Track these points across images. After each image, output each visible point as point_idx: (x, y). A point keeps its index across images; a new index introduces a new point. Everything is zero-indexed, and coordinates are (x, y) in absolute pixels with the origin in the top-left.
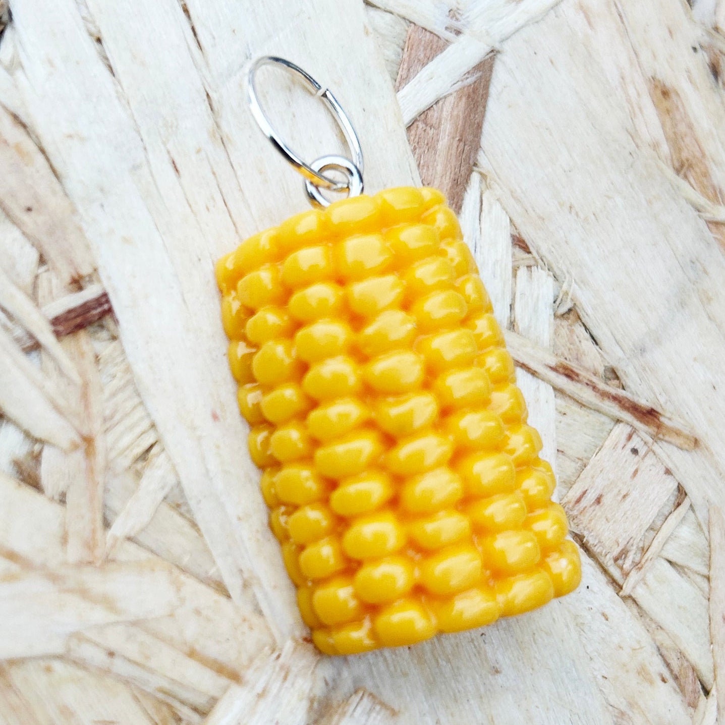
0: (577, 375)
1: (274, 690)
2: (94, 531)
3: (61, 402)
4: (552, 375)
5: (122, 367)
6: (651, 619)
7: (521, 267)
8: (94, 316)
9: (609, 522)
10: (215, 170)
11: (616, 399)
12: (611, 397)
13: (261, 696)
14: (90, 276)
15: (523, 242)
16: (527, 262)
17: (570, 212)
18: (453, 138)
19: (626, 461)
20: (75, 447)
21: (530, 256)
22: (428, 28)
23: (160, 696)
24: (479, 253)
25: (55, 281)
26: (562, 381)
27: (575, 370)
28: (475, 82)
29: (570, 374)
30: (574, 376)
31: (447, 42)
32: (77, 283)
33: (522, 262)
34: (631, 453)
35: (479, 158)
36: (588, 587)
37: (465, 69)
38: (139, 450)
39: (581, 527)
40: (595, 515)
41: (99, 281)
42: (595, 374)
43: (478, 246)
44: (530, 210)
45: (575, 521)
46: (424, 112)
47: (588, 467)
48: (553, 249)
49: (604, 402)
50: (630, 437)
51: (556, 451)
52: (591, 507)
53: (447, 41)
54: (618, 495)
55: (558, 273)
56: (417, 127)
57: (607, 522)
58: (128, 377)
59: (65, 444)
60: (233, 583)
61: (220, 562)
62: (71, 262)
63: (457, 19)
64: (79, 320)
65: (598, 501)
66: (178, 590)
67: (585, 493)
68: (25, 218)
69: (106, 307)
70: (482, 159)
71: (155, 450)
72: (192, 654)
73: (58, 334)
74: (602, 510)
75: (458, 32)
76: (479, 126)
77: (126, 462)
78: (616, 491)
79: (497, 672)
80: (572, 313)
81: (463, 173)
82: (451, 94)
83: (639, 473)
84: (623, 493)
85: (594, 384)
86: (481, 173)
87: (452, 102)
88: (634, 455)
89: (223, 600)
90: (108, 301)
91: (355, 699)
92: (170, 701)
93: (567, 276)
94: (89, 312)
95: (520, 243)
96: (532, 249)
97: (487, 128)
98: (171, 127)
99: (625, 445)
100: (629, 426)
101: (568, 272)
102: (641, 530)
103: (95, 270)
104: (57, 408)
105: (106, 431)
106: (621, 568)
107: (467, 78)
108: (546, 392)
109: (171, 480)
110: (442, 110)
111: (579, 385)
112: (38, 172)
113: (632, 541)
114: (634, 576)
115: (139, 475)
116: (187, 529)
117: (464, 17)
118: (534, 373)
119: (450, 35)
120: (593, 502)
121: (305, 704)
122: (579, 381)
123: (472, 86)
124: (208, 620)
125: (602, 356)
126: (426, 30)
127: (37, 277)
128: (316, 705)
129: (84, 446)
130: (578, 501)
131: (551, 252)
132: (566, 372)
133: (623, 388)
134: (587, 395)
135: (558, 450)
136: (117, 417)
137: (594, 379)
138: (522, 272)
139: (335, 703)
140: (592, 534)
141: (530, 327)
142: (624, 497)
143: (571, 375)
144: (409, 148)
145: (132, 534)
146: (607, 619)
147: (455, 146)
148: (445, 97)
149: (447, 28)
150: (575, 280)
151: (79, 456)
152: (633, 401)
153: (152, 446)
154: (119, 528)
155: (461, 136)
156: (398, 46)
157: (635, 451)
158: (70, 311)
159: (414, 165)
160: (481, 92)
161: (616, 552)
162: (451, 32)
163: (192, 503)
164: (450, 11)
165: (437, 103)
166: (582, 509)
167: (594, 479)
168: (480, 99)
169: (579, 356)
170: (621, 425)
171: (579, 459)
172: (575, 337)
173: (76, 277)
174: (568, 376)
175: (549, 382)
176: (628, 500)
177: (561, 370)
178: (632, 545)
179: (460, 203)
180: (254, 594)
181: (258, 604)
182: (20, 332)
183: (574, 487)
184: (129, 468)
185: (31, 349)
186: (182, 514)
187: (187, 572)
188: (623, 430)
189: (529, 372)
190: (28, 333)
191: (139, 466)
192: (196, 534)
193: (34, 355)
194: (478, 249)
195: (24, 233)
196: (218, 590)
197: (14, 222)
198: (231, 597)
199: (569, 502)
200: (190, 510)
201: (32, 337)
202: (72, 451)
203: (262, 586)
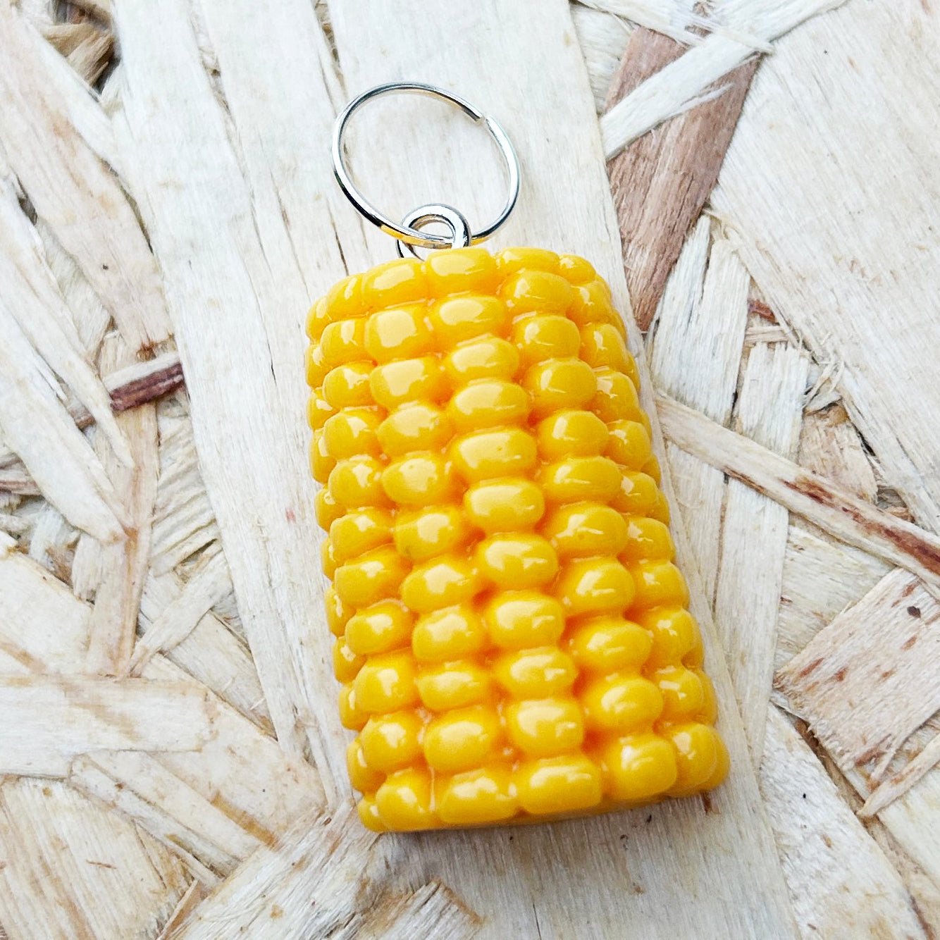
0: (830, 496)
1: (316, 863)
2: (121, 639)
3: (106, 486)
4: (788, 494)
5: (187, 449)
6: (906, 856)
7: (758, 344)
8: (160, 389)
9: (854, 708)
10: (335, 220)
11: (890, 534)
12: (883, 532)
13: (299, 865)
14: (164, 343)
15: (768, 309)
16: (770, 338)
17: (852, 270)
18: (676, 172)
19: (897, 624)
20: (116, 539)
21: (776, 328)
22: (658, 30)
23: (171, 844)
24: (693, 323)
25: (121, 348)
26: (803, 503)
27: (827, 489)
28: (721, 96)
29: (816, 495)
30: (823, 497)
31: (685, 47)
32: (148, 351)
33: (761, 337)
34: (907, 613)
35: (712, 197)
36: (804, 796)
37: (708, 80)
38: (189, 549)
39: (806, 709)
40: (832, 695)
41: (175, 349)
42: (862, 496)
43: (695, 313)
44: (784, 268)
45: (798, 700)
46: (637, 139)
47: (830, 627)
48: (814, 320)
49: (870, 537)
50: (909, 590)
51: (780, 600)
52: (826, 683)
53: (686, 44)
54: (875, 671)
55: (818, 353)
56: (624, 159)
57: (850, 708)
58: (191, 461)
59: (104, 535)
60: (283, 721)
61: (269, 693)
62: (143, 327)
63: (706, 15)
64: (141, 394)
65: (840, 676)
66: (211, 721)
67: (818, 662)
68: (101, 277)
69: (177, 379)
70: (717, 198)
71: (209, 551)
72: (217, 800)
73: (116, 410)
74: (845, 689)
75: (705, 32)
76: (720, 156)
77: (172, 561)
78: (873, 664)
79: (638, 890)
80: (837, 409)
81: (684, 218)
82: (680, 114)
83: (918, 643)
84: (885, 669)
85: (856, 511)
86: (712, 218)
87: (681, 125)
88: (913, 618)
89: (266, 740)
90: (180, 372)
91: (424, 892)
92: (182, 852)
93: (833, 356)
94: (155, 384)
95: (761, 311)
96: (779, 318)
97: (731, 158)
98: (289, 170)
99: (898, 602)
100: (911, 575)
101: (835, 352)
102: (908, 726)
103: (172, 337)
104: (100, 493)
105: (153, 524)
106: (868, 777)
107: (709, 92)
108: (775, 517)
109: (224, 587)
110: (664, 137)
111: (831, 511)
112: (121, 225)
113: (889, 739)
114: (886, 791)
115: (185, 578)
116: (234, 648)
117: (715, 11)
118: (759, 490)
119: (691, 37)
120: (830, 676)
121: (353, 887)
122: (831, 505)
123: (716, 102)
124: (244, 762)
125: (876, 473)
126: (655, 32)
127: (102, 343)
128: (368, 889)
129: (126, 538)
130: (805, 673)
131: (809, 324)
132: (812, 491)
133: (913, 521)
134: (844, 525)
135: (782, 599)
136: (170, 508)
137: (859, 504)
138: (759, 352)
139: (395, 891)
140: (823, 721)
141: (759, 426)
142: (886, 675)
143: (819, 495)
144: (606, 187)
145: (165, 649)
146: (829, 846)
147: (678, 182)
148: (672, 119)
149: (687, 28)
150: (845, 364)
151: (118, 549)
152: (921, 538)
153: (208, 545)
154: (151, 639)
155: (689, 169)
156: (613, 56)
157: (914, 612)
158: (132, 383)
159: (610, 207)
160: (728, 109)
161: (860, 751)
162: (694, 32)
163: (245, 618)
164: (696, 5)
165: (659, 126)
166: (810, 684)
167: (837, 644)
168: (724, 120)
169: (837, 469)
170: (897, 572)
171: (815, 614)
172: (834, 443)
173: (147, 344)
174: (814, 497)
175: (782, 503)
176: (891, 681)
177: (804, 488)
178: (889, 746)
179: (674, 256)
180: (307, 739)
181: (310, 752)
182: (74, 405)
183: (803, 652)
184: (174, 569)
185: (86, 424)
186: (230, 630)
187: (225, 701)
188: (899, 579)
189: (752, 487)
190: (83, 406)
191: (187, 568)
192: (244, 657)
193: (90, 430)
194: (694, 319)
195: (96, 294)
196: (262, 729)
197: (87, 281)
198: (277, 740)
199: (791, 673)
200: (241, 626)
201: (87, 411)
202: (109, 543)
203: (318, 730)
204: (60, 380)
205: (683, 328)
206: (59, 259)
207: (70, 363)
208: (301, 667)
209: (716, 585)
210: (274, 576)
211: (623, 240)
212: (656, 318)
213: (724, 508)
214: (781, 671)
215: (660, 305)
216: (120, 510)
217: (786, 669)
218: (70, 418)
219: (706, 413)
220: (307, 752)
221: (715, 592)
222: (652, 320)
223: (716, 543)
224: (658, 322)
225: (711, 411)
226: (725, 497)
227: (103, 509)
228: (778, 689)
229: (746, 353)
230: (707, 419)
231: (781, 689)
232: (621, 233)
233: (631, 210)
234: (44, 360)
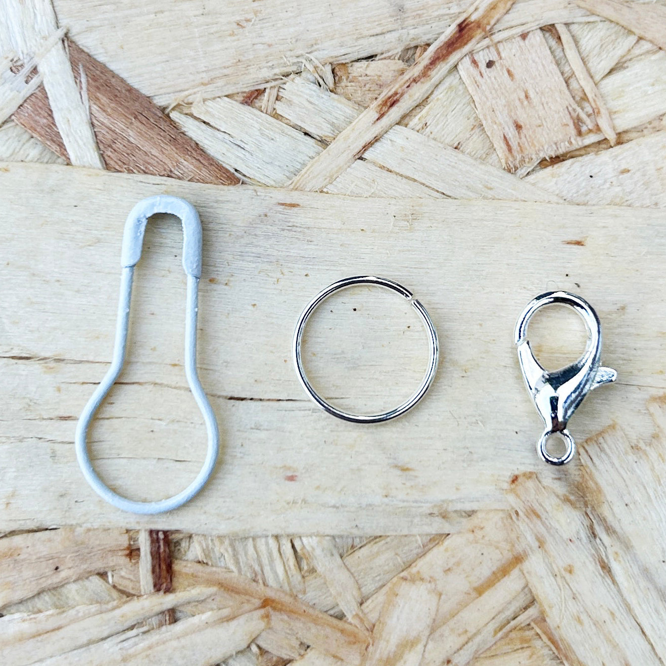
0: (396, 94)
1: (543, 530)
2: (342, 631)
3: (226, 612)
4: (385, 121)
5: (217, 542)
6: (650, 123)
7: (275, 107)
8: (165, 551)
9: (543, 124)
10: (81, 381)
11: (434, 62)
12: (431, 67)
13: (541, 544)
14: (130, 538)
15: (252, 92)
16: (273, 98)
17: (243, 27)
18: (131, 123)
19: (495, 78)
20: (267, 616)
21: (267, 91)
22: (21, 102)
23: (500, 635)
24: (246, 146)
25: (123, 573)
26: (395, 113)
27: (390, 94)
28: (87, 75)
29: (392, 102)
30: (395, 98)
31: (41, 87)
32: (133, 552)
33: (270, 103)
34: (490, 69)
35: (159, 104)
36: (591, 177)
37: (71, 80)
38: (292, 562)
39: (534, 157)
40: (530, 136)
41: (138, 532)
42: (402, 72)
43: (239, 143)
44: (226, 71)
45: (527, 160)
46: (97, 143)
47: (484, 123)
48: (270, 64)
49: (432, 76)
50: (474, 62)
51: (456, 150)
52: (520, 138)
53: (39, 87)
54: (522, 103)
55: (294, 68)
56: (109, 156)
57: (542, 127)
58: (227, 542)
59: (262, 625)
60: (437, 526)
61: (415, 531)
62: (113, 551)
63: (22, 66)
64: (164, 567)
65: (518, 127)
66: (422, 579)
67: (505, 137)
68: (63, 574)
69: (161, 536)
70: (160, 101)
71: (298, 546)
72: (480, 591)
73: (168, 590)
74: (528, 126)
75: (35, 70)
76: (130, 89)
77: (296, 577)
78: (517, 103)
79: (623, 308)
80: (337, 70)
81: (167, 128)
82: (90, 107)
83: (511, 69)
84: (522, 96)
85: (411, 79)
86: (173, 109)
87: (98, 108)
88: (494, 67)
89: (447, 542)
90: (157, 532)
92: (508, 627)
93: (300, 60)
94: (159, 554)
95: (252, 98)
96: (262, 87)
97: (134, 82)
98: (29, 406)
99: (480, 72)
100: (464, 58)
101: (297, 57)
102: (564, 93)
103: (128, 531)
104: (230, 619)
105: (265, 584)
106: (590, 131)
107: (80, 81)
108: (399, 135)
109: (328, 542)
110: (103, 124)
111: (406, 96)
112: (28, 547)
113: (570, 109)
114: (603, 123)
115: (313, 571)
116: (375, 548)
117: (21, 58)
118: (377, 139)
119: (35, 81)
120: (517, 133)
121: (567, 508)
122: (402, 95)
123: (90, 79)
124: (458, 564)
125: (389, 58)
126: (21, 105)
127: (114, 587)
128: (572, 498)
129: (268, 608)
130: (510, 149)
131: (272, 67)
132: (389, 104)
133: (429, 45)
134: (418, 92)
135: (456, 148)
136: (257, 568)
137: (407, 76)
138: (280, 108)
139: (578, 479)
140: (546, 148)
141: (333, 124)
142: (527, 97)
143: (393, 101)
144: (125, 175)
145: (360, 600)
146: (629, 171)
147: (139, 124)
148: (91, 113)
149: (27, 82)
150: (307, 53)
152: (443, 43)
153: (293, 546)
154: (349, 608)
155: (133, 114)
156: (28, 140)
157: (490, 64)
158: (153, 572)
159: (142, 177)
160: (98, 72)
161: (572, 131)
162: (32, 78)
163: (356, 532)
164: (12, 71)
165: (93, 125)
166: (519, 148)
167: (497, 122)
168: (105, 78)
169: (379, 82)
170: (460, 67)
171: (472, 129)
172: (360, 78)
173: (127, 552)
174: (392, 105)
175: (391, 127)
176: (532, 94)
177: (385, 109)
178: (574, 110)
179: (193, 145)
180: (456, 511)
181: (465, 512)
182: (154, 621)
183: (495, 146)
184: (303, 577)
185: (172, 616)
186: (360, 548)
187: (411, 565)
188: (465, 67)
189: (373, 144)
190: (158, 614)
191: (306, 568)
192: (383, 542)
193: (178, 615)
194: (242, 145)
195: (75, 581)
196: (438, 543)
197: (63, 586)
198: (448, 534)
199: (507, 159)
200: (361, 537)
201: (163, 613)
202: (268, 623)
203: (452, 501)
204: (132, 628)
205: (247, 154)
206: (39, 603)
207: (122, 617)
208: (404, 501)
209: (433, 189)
210: (333, 502)
211: (169, 176)
212: (233, 171)
213: (382, 167)
214: (504, 165)
215: (224, 165)
216: (247, 607)
217: (503, 161)
218: (164, 628)
219: (312, 158)
220: (464, 514)
221: (438, 191)
222: (234, 174)
223: (404, 180)
224: (236, 170)
225: (312, 154)
226: (374, 163)
227: (241, 620)
228: (515, 171)
229: (277, 116)
230: (316, 158)
231: (516, 168)
232: (163, 175)
233: (149, 163)
234: (112, 635)
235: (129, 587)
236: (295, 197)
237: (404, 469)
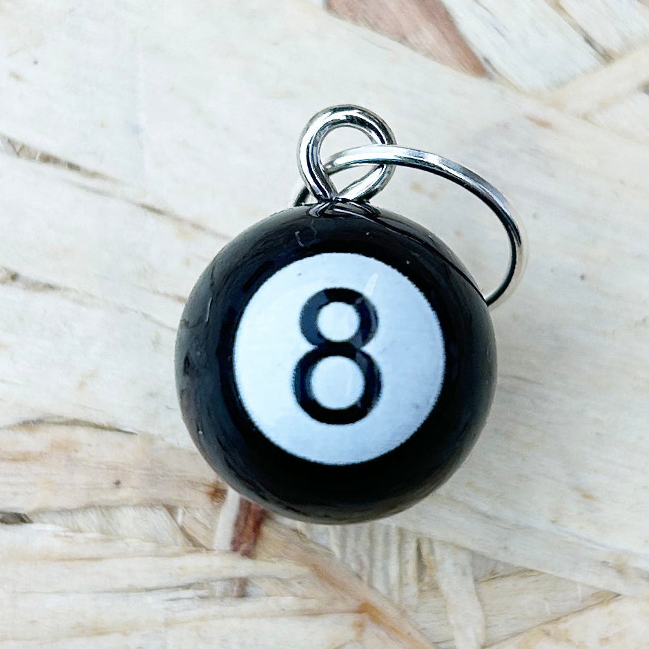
3: (312, 604)
20: (361, 625)
25: (198, 515)
32: (216, 492)
38: (412, 567)
59: (352, 634)
60: (607, 581)
61: (578, 578)
62: (193, 484)
64: (251, 522)
66: (569, 641)
68: (124, 493)
71: (425, 551)
73: (248, 554)
77: (412, 589)
89: (614, 605)
104: (312, 614)
105: (371, 587)
109: (464, 558)
112: (90, 445)
115: (435, 588)
116: (520, 582)
124: (621, 635)
127: (182, 529)
129: (365, 616)
136: (366, 561)
145: (484, 643)
151: (372, 630)
153: (419, 548)
158: (237, 524)
163: (502, 556)
173: (212, 490)
180: (636, 569)
182: (219, 588)
184: (421, 591)
185: (242, 589)
186: (503, 576)
187: (560, 618)
190: (225, 580)
191: (427, 579)
192: (532, 579)
193: (250, 589)
195: (135, 506)
196: (603, 602)
197: (117, 507)
198: (619, 595)
200: (506, 564)
201: (231, 580)
202: (360, 634)
204: (187, 587)
206: (81, 520)
207: (181, 569)
210: (484, 509)
216: (340, 605)
218: (228, 600)
227: (327, 620)
234: (161, 589)
235: (199, 534)
236: (550, 114)
237: (586, 496)
